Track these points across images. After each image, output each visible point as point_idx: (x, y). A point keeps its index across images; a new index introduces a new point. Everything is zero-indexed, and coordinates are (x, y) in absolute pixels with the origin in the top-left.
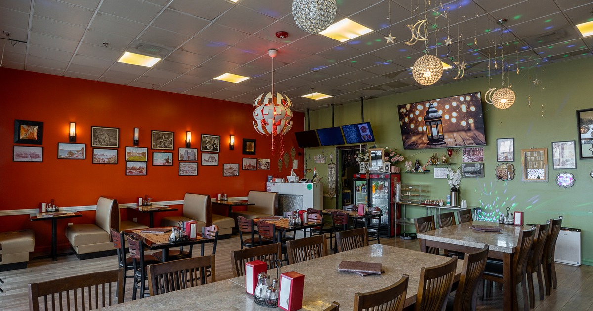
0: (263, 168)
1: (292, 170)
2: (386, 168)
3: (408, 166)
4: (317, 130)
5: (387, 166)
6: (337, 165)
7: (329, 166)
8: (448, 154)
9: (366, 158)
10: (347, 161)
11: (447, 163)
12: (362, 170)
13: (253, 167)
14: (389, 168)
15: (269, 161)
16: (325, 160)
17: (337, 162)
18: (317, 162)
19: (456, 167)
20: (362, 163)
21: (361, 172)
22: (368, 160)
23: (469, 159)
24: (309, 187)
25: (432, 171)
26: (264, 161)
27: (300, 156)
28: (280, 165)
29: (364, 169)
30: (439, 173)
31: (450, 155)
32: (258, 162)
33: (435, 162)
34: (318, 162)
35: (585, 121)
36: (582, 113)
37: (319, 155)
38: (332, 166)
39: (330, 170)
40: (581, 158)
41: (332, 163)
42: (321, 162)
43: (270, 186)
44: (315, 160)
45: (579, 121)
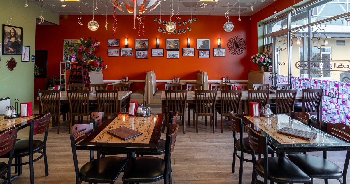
35: (6, 32)
36: (5, 27)
40: (3, 54)
45: (4, 31)
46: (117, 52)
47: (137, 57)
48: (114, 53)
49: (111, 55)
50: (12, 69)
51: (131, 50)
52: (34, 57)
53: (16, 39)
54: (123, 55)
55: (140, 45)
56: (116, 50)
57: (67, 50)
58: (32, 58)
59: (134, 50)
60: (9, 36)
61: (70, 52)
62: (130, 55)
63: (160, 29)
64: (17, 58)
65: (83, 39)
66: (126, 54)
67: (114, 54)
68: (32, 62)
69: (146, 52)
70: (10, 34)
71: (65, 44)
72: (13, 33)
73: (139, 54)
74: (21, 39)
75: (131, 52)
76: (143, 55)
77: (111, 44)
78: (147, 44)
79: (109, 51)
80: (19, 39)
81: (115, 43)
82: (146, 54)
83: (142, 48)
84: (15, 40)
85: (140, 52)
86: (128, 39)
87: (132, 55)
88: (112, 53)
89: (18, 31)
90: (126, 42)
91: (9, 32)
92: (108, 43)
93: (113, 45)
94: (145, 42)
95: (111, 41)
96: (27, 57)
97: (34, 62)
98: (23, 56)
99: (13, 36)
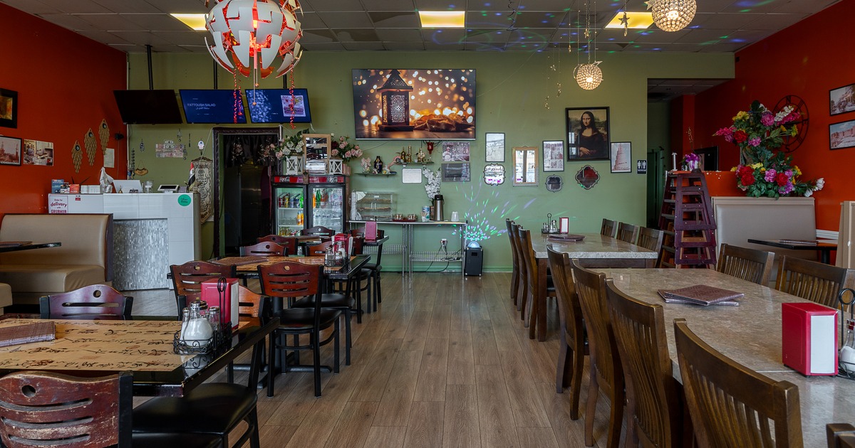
0: (38, 161)
1: (103, 169)
2: (336, 167)
3: (364, 165)
4: (180, 90)
5: (338, 163)
6: (216, 163)
7: (196, 163)
8: (428, 149)
9: (299, 149)
10: (235, 156)
11: (422, 163)
12: (292, 169)
13: (12, 158)
14: (340, 167)
15: (51, 145)
16: (184, 151)
17: (216, 156)
18: (163, 155)
19: (436, 167)
20: (292, 158)
21: (289, 172)
22: (301, 154)
23: (451, 157)
24: (183, 201)
25: (398, 173)
26: (39, 146)
27: (119, 140)
28: (77, 157)
29: (296, 167)
30: (411, 176)
31: (430, 151)
32: (23, 145)
33: (405, 160)
34: (167, 155)
35: (572, 120)
36: (571, 112)
37: (169, 142)
38: (204, 164)
39: (198, 170)
40: (569, 159)
41: (203, 158)
42: (174, 155)
43: (61, 202)
44: (157, 150)
45: (568, 119)
48: (846, 134)
49: (839, 143)
50: (587, 187)
52: (644, 164)
53: (595, 130)
56: (852, 125)
58: (639, 166)
60: (580, 127)
64: (596, 166)
67: (847, 139)
68: (639, 173)
70: (581, 123)
72: (588, 121)
74: (607, 129)
77: (840, 105)
79: (834, 129)
80: (601, 130)
81: (848, 100)
84: (593, 132)
88: (841, 135)
89: (600, 116)
91: (579, 119)
92: (830, 103)
93: (844, 107)
95: (837, 96)
96: (625, 164)
97: (645, 173)
98: (614, 164)
99: (589, 127)
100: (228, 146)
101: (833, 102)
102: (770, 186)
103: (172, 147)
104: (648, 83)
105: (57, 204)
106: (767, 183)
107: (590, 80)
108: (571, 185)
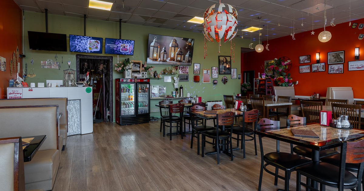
1: (18, 74)
4: (70, 35)
6: (78, 72)
7: (66, 71)
10: (85, 69)
12: (128, 76)
16: (59, 65)
17: (78, 68)
18: (46, 67)
20: (129, 71)
23: (182, 72)
27: (21, 58)
28: (11, 67)
31: (177, 69)
34: (48, 67)
36: (220, 57)
37: (50, 60)
38: (71, 72)
39: (67, 75)
40: (219, 74)
41: (71, 69)
42: (53, 67)
43: (17, 92)
44: (42, 64)
45: (219, 60)
46: (308, 68)
47: (330, 72)
49: (303, 71)
50: (225, 84)
51: (323, 65)
52: (240, 76)
53: (227, 64)
54: (315, 70)
55: (334, 58)
56: (307, 66)
57: (267, 69)
59: (327, 65)
60: (223, 63)
61: (269, 71)
62: (322, 70)
63: (361, 36)
64: (228, 77)
65: (277, 59)
66: (318, 70)
67: (306, 70)
68: (239, 79)
69: (341, 66)
70: (223, 61)
71: (265, 64)
72: (225, 61)
73: (332, 69)
75: (323, 67)
76: (338, 70)
77: (303, 61)
78: (342, 56)
79: (301, 67)
80: (229, 64)
81: (306, 59)
82: (341, 68)
83: (336, 61)
85: (333, 66)
86: (319, 53)
87: (324, 70)
88: (303, 69)
89: (228, 59)
90: (318, 57)
91: (223, 60)
92: (299, 60)
93: (304, 61)
94: (340, 54)
95: (302, 58)
96: (235, 76)
97: (240, 79)
98: (232, 76)
99: (225, 62)
100: (82, 64)
101: (300, 60)
102: (287, 83)
103: (52, 63)
104: (241, 49)
105: (14, 93)
106: (286, 82)
107: (259, 49)
108: (220, 83)
